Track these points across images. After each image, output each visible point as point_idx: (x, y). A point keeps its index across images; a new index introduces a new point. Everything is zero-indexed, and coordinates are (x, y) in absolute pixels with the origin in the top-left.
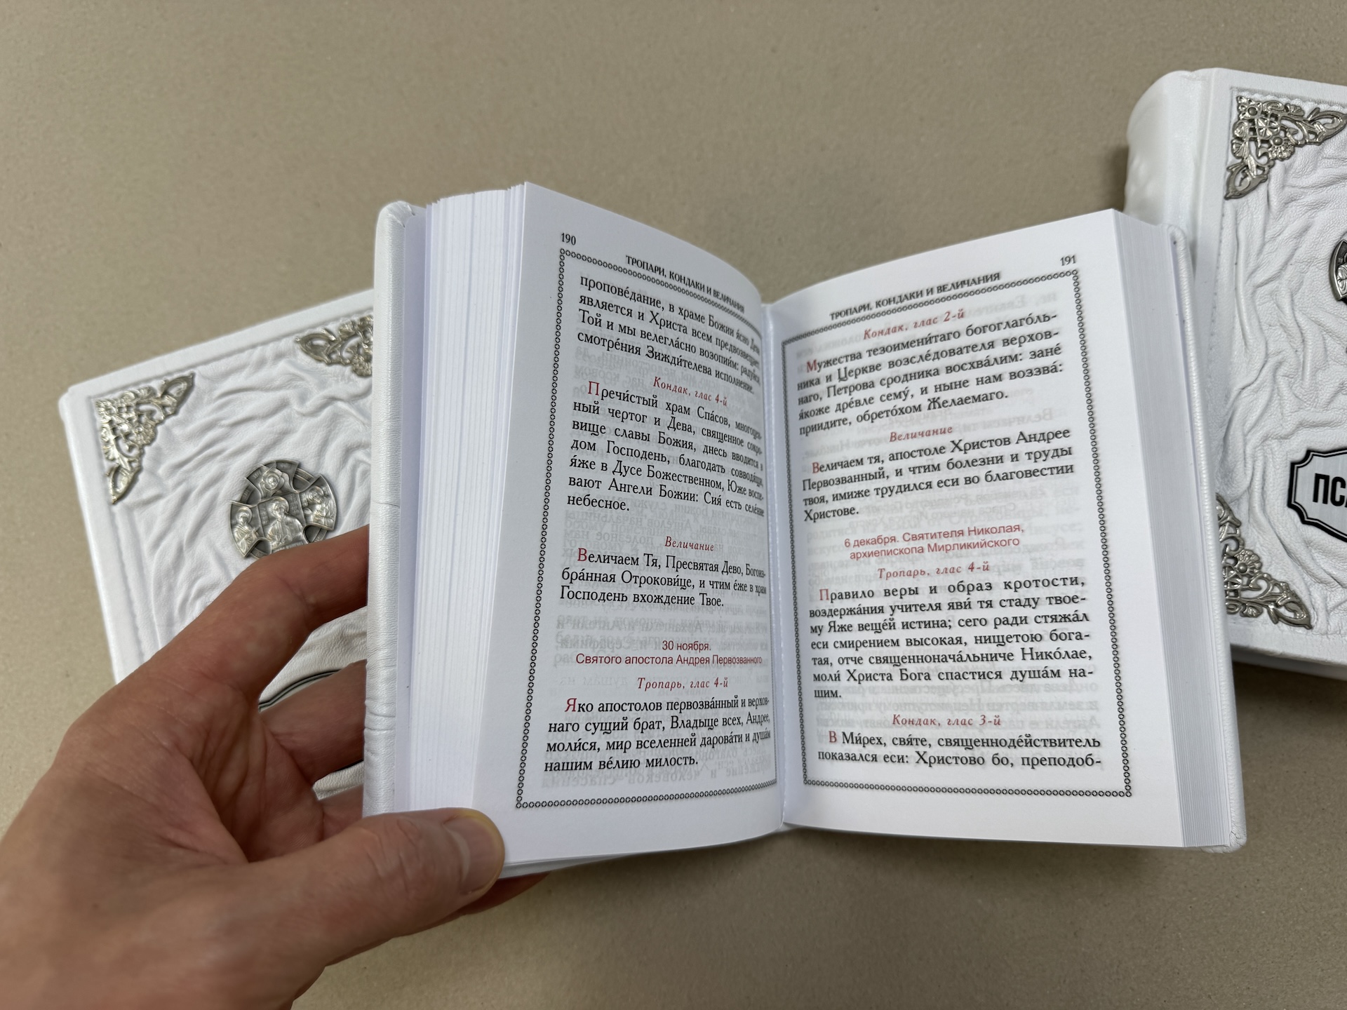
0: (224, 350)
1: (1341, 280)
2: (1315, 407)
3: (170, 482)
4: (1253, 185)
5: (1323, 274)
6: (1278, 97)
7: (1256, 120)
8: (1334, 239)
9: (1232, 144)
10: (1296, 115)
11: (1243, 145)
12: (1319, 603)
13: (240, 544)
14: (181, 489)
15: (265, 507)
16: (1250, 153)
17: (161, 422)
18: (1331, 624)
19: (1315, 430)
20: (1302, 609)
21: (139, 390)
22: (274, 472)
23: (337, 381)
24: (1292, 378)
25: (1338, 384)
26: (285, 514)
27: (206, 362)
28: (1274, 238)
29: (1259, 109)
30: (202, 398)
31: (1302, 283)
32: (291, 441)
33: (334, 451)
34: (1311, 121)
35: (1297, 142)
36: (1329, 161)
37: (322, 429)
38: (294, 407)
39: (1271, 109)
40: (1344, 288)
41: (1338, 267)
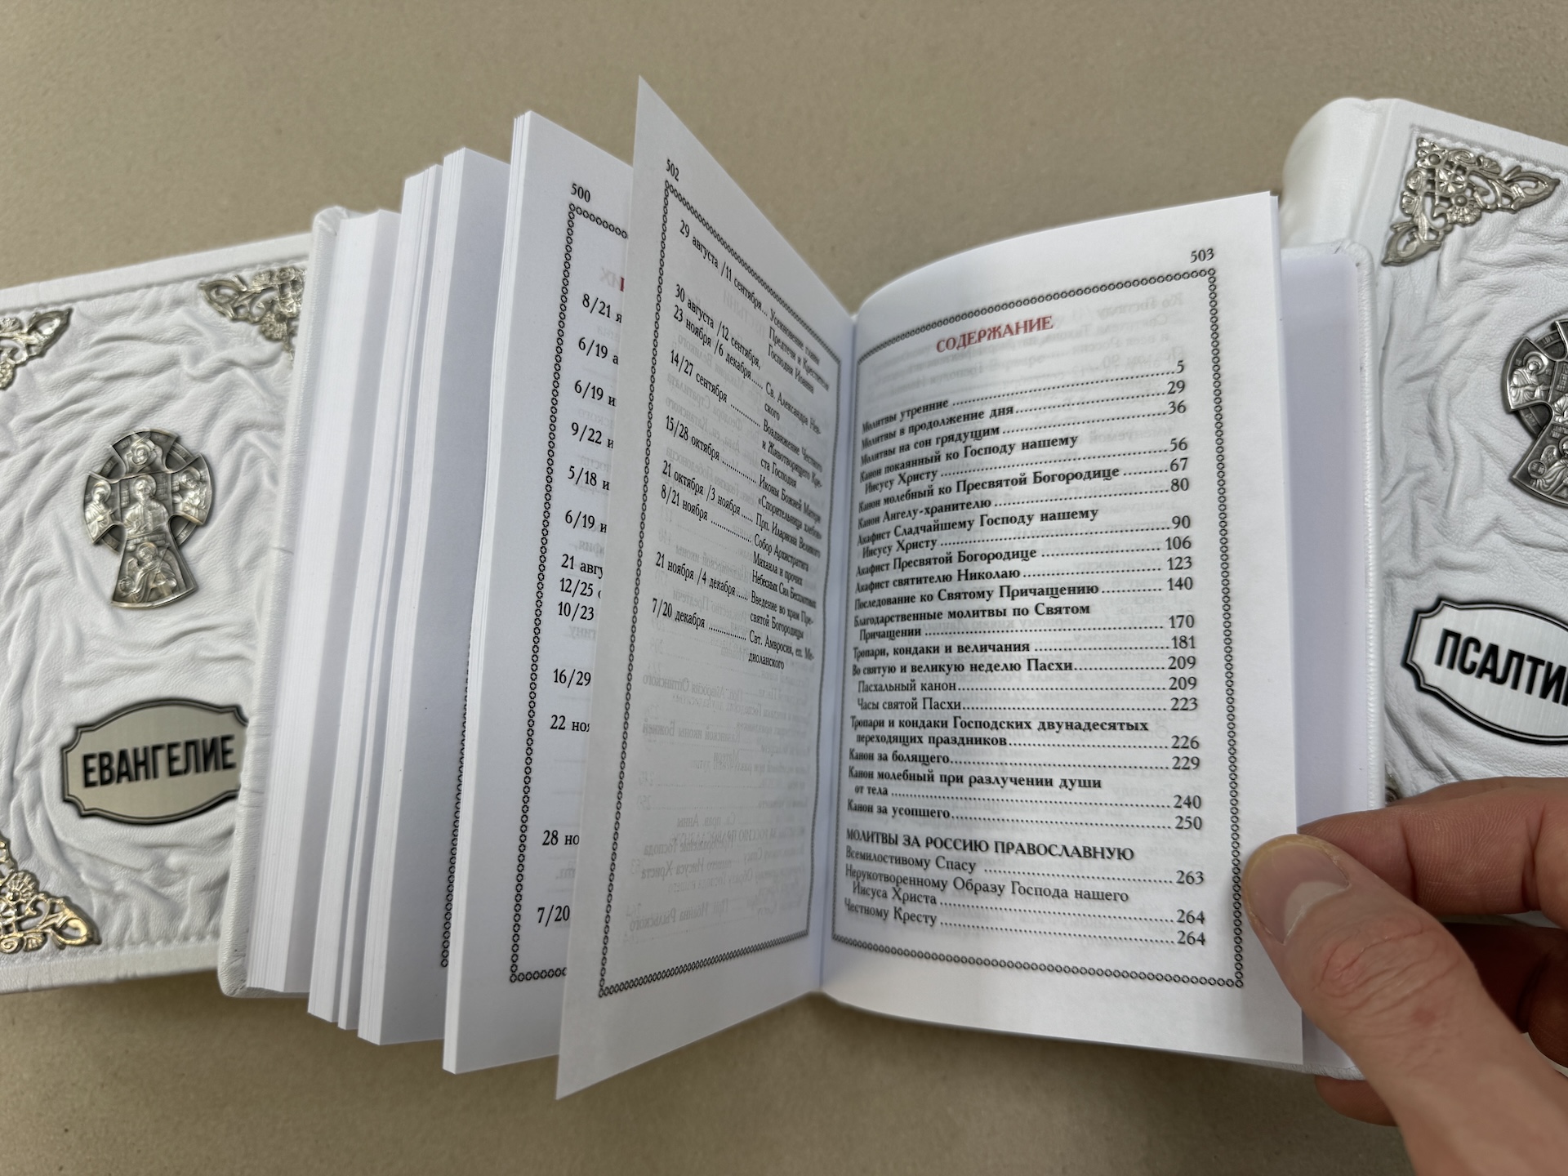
0: (111, 286)
1: (1515, 387)
2: (1457, 544)
4: (1422, 251)
5: (1494, 377)
6: (1470, 146)
7: (1437, 171)
8: (1514, 334)
9: (1402, 196)
10: (1491, 172)
11: (1415, 200)
13: (90, 526)
14: (32, 450)
15: (128, 485)
16: (1423, 211)
17: (23, 364)
19: (1452, 572)
21: (4, 321)
22: (145, 444)
23: (240, 342)
24: (1433, 503)
25: (1490, 519)
26: (150, 497)
27: (89, 298)
28: (1437, 324)
29: (1444, 157)
30: (76, 342)
31: (1464, 385)
32: (174, 407)
33: (222, 426)
34: (1508, 182)
35: (1486, 204)
36: (1524, 235)
37: (212, 398)
38: (184, 367)
39: (1460, 159)
40: (1517, 397)
41: (1513, 370)
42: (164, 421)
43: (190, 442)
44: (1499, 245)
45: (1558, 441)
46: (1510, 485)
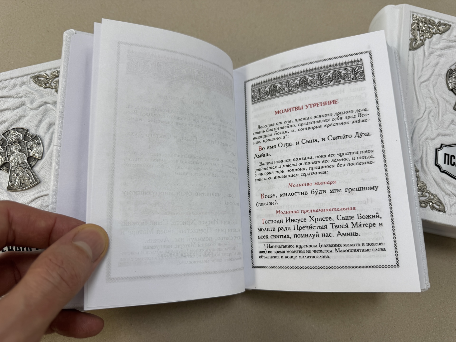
1: (451, 82)
2: (443, 129)
4: (419, 46)
5: (444, 80)
6: (426, 16)
7: (419, 23)
8: (447, 68)
9: (411, 31)
10: (433, 23)
11: (415, 31)
12: (448, 203)
15: (10, 148)
16: (417, 35)
18: (452, 211)
19: (443, 137)
20: (442, 205)
22: (15, 133)
23: (48, 95)
24: (435, 117)
25: (451, 120)
28: (426, 66)
29: (420, 19)
31: (437, 83)
32: (25, 120)
33: (44, 125)
34: (438, 26)
35: (434, 32)
36: (444, 40)
37: (39, 115)
38: (27, 105)
39: (424, 20)
40: (452, 85)
41: (449, 78)
42: (22, 124)
43: (32, 131)
44: (438, 43)
46: (454, 111)
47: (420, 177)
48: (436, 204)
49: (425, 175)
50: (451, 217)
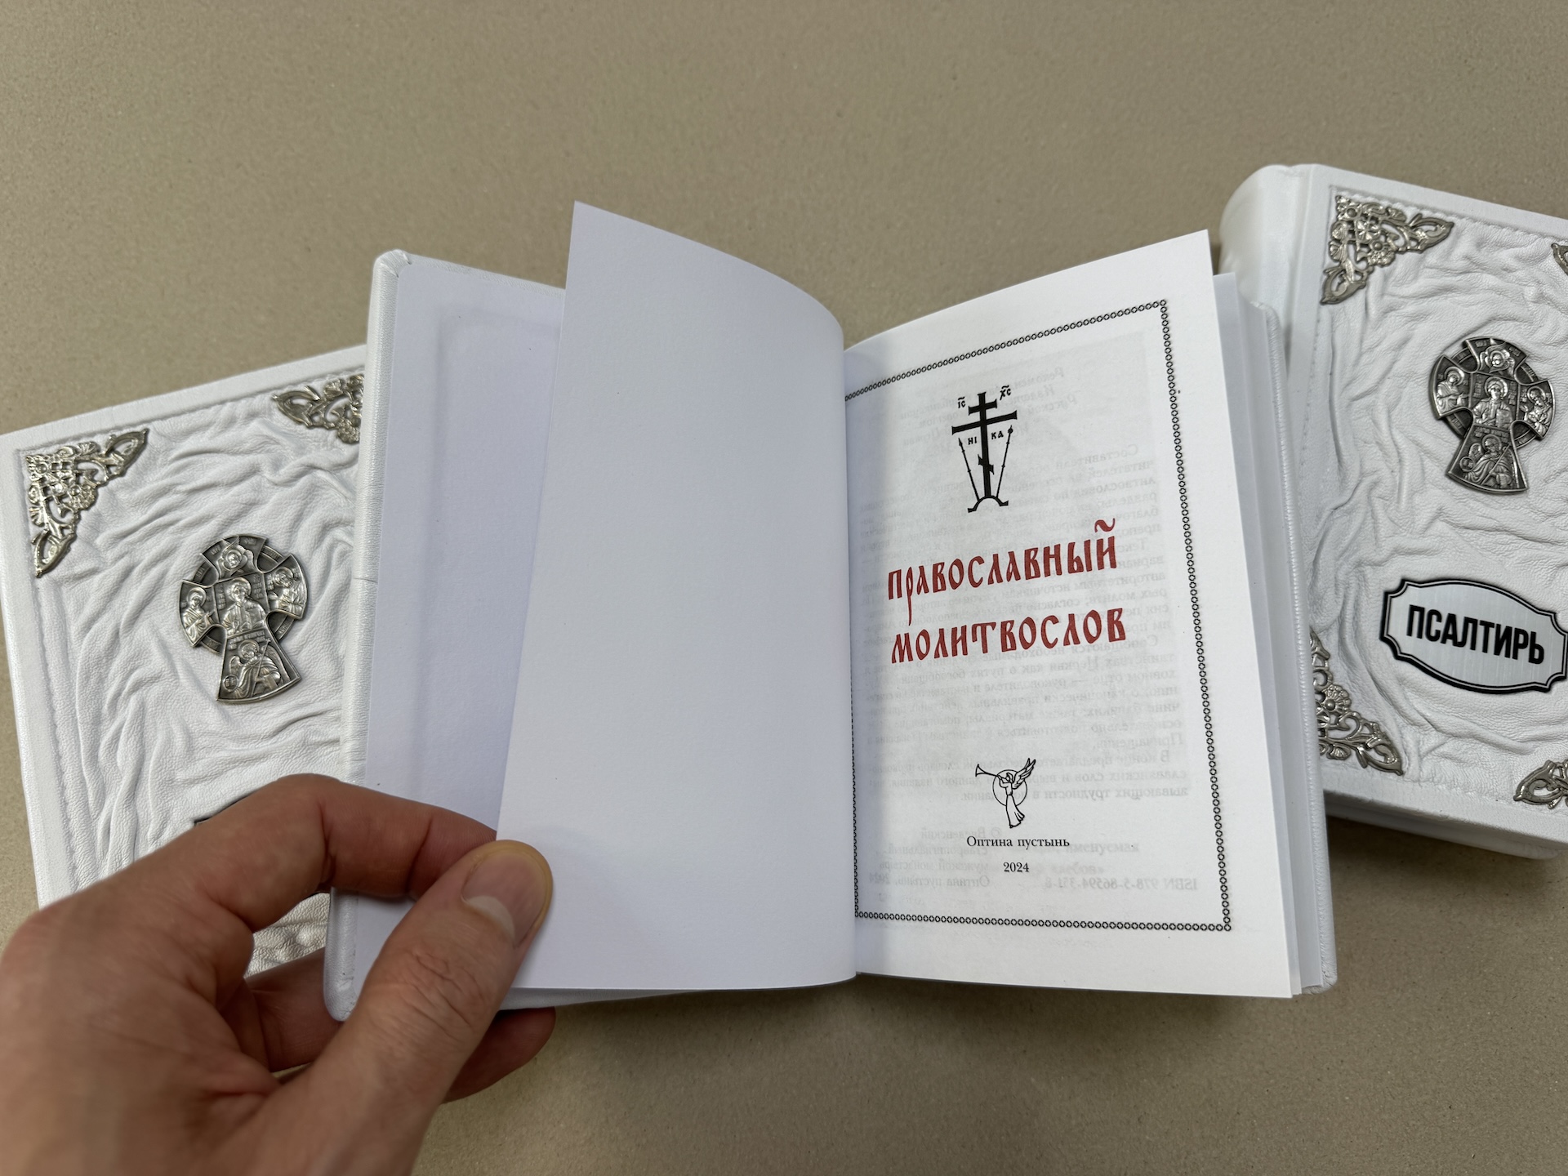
0: (185, 405)
1: (1441, 397)
2: (1411, 533)
3: (110, 555)
4: (1351, 290)
5: (1423, 391)
6: (1379, 200)
7: (1355, 222)
8: (1434, 353)
9: (1330, 246)
10: (1398, 220)
11: (1341, 248)
12: (1412, 748)
13: (189, 631)
14: (122, 564)
15: (223, 588)
16: (1348, 256)
17: (104, 484)
18: (1424, 770)
19: (1410, 557)
20: (1392, 752)
21: (80, 444)
22: (235, 549)
23: (318, 448)
24: (1388, 500)
25: (1435, 509)
26: (246, 598)
27: (164, 418)
28: (1371, 349)
29: (1359, 210)
30: (155, 459)
31: (1399, 399)
32: (259, 513)
33: (309, 527)
34: (1413, 227)
35: (1398, 248)
36: (1432, 270)
37: (296, 501)
38: (265, 475)
39: (1372, 212)
40: (1444, 406)
41: (1437, 384)
42: (252, 525)
43: (279, 544)
44: (1412, 280)
45: (1480, 440)
46: (1447, 479)
47: (1332, 674)
48: (1377, 751)
49: (1349, 667)
50: (1418, 787)
